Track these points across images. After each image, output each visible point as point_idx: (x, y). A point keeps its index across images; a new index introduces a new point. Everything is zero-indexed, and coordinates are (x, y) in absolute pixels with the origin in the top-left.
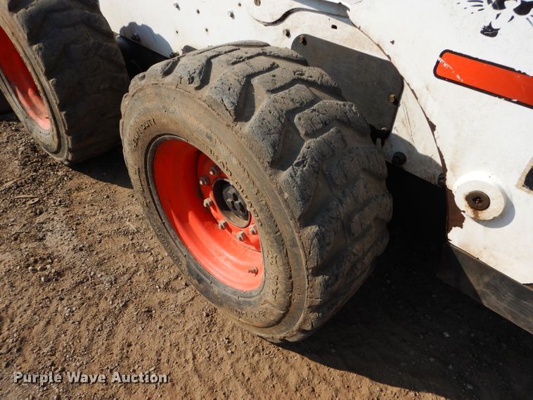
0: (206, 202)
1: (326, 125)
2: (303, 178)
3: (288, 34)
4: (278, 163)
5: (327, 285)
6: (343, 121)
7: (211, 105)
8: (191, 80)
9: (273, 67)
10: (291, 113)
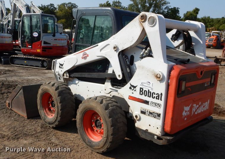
0: (93, 125)
1: (114, 106)
2: (109, 111)
3: (111, 95)
4: (106, 109)
5: (113, 129)
6: (117, 106)
7: (97, 102)
8: (94, 99)
9: (106, 98)
10: (108, 104)
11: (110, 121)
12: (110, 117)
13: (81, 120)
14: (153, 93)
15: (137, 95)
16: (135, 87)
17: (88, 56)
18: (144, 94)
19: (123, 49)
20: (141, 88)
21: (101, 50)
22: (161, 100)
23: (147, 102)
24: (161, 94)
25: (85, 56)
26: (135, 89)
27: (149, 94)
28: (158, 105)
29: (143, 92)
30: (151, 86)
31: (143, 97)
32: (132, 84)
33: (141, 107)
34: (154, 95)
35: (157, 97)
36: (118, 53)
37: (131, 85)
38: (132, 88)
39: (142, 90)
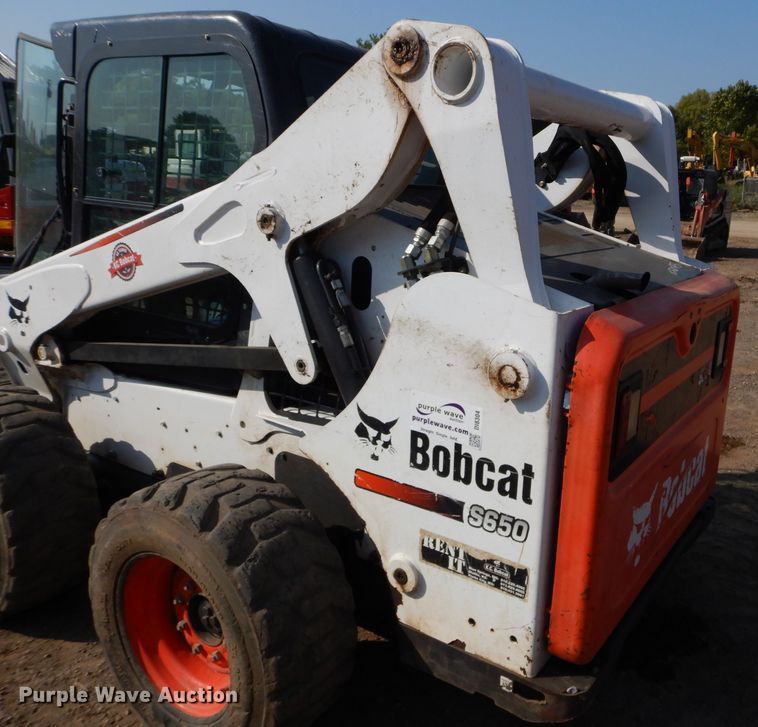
0: (180, 624)
1: (279, 529)
2: (253, 570)
3: (271, 451)
5: (279, 666)
7: (182, 521)
8: (167, 503)
9: (239, 487)
10: (249, 522)
11: (258, 624)
12: (255, 606)
13: (111, 603)
14: (480, 464)
15: (396, 465)
16: (384, 428)
17: (138, 262)
18: (436, 466)
19: (309, 228)
20: (415, 435)
21: (199, 233)
22: (527, 499)
23: (450, 508)
24: (528, 470)
25: (124, 261)
26: (385, 438)
27: (463, 465)
28: (512, 524)
29: (430, 452)
30: (468, 423)
31: (429, 481)
32: (369, 413)
33: (423, 532)
34: (487, 475)
35: (502, 483)
36: (285, 246)
37: (362, 415)
38: (372, 433)
39: (420, 442)
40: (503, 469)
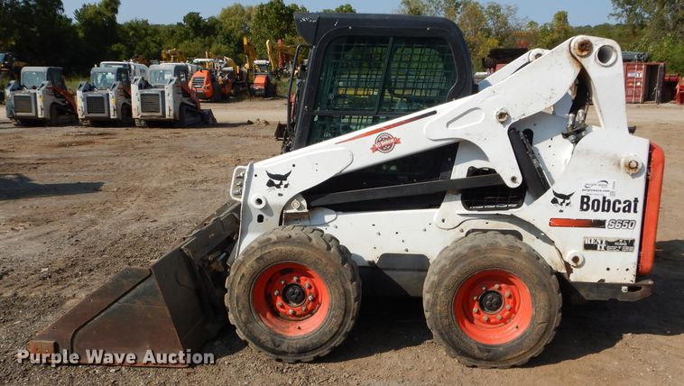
14: (614, 203)
15: (573, 211)
16: (568, 197)
17: (397, 142)
18: (593, 208)
19: (524, 117)
20: (583, 197)
21: (448, 124)
22: (635, 211)
23: (600, 224)
24: (636, 200)
25: (385, 143)
26: (567, 201)
27: (607, 205)
29: (590, 203)
30: (610, 187)
31: (591, 215)
32: (559, 193)
33: (585, 238)
34: (617, 206)
35: (624, 208)
36: (508, 126)
37: (555, 194)
38: (560, 201)
39: (585, 200)
40: (625, 202)
